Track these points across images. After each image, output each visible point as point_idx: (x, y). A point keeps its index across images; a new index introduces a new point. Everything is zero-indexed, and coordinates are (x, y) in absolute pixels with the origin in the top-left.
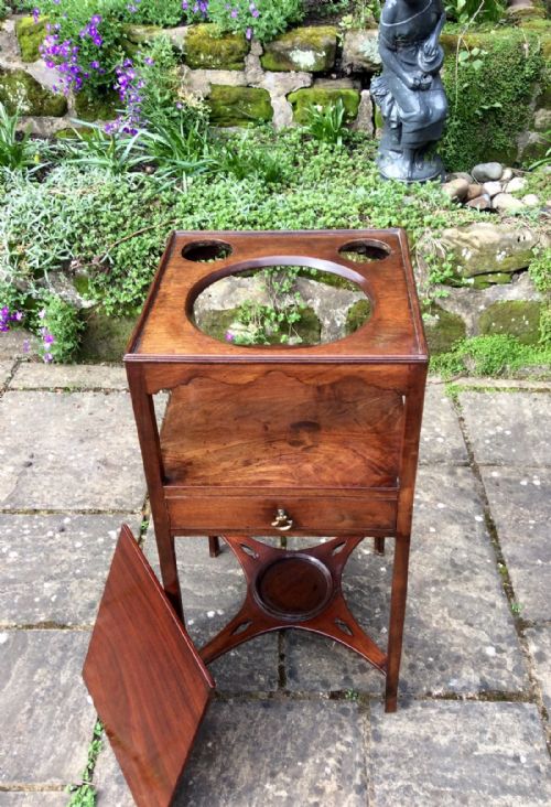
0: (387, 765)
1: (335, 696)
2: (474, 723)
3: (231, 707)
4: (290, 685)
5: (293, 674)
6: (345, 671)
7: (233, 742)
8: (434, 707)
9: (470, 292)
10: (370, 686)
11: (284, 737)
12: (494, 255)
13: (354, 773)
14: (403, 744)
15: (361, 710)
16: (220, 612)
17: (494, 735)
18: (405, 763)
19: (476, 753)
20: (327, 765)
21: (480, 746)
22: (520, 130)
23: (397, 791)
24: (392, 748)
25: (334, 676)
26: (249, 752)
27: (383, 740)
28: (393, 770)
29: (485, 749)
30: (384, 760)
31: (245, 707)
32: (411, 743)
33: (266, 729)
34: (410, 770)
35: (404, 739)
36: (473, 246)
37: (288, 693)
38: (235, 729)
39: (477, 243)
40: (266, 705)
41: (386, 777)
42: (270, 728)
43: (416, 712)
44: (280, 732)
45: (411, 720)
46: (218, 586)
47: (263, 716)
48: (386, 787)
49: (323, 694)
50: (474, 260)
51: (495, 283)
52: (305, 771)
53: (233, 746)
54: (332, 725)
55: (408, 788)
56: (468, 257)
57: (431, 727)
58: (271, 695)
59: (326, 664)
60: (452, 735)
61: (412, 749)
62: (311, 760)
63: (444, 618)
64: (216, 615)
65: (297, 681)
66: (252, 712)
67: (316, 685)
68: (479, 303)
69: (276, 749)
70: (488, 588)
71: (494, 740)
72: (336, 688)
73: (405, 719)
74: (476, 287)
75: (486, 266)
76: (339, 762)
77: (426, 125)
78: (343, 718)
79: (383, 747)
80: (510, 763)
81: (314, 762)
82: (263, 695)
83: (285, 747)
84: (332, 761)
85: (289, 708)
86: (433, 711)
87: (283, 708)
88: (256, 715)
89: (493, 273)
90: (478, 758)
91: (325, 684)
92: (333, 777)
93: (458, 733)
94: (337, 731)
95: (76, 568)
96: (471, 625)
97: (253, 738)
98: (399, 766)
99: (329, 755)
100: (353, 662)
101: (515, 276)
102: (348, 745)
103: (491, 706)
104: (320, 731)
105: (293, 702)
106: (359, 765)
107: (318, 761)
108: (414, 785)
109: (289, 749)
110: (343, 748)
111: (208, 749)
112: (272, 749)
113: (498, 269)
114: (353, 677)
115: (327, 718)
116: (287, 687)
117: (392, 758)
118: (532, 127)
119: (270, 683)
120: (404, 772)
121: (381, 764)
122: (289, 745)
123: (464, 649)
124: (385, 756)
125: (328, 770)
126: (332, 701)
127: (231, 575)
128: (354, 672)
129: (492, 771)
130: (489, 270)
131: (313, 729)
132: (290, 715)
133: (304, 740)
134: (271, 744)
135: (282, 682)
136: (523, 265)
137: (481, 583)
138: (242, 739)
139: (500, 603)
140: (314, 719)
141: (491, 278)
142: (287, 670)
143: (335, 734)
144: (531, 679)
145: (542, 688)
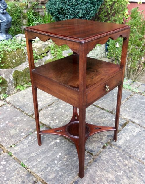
0: (128, 150)
1: (104, 147)
2: (128, 131)
3: (90, 168)
4: (94, 153)
5: (91, 151)
6: (99, 142)
7: (100, 173)
8: (120, 135)
9: (40, 60)
10: (106, 141)
11: (107, 162)
12: (42, 49)
13: (126, 156)
14: (125, 144)
15: (111, 146)
16: (60, 154)
17: (133, 131)
18: (129, 147)
19: (135, 136)
20: (120, 160)
21: (134, 134)
22: (21, 25)
23: (135, 152)
24: (124, 147)
25: (99, 144)
26: (106, 172)
27: (121, 147)
28: (129, 150)
29: (135, 134)
30: (126, 150)
31: (93, 166)
32: (126, 143)
33: (102, 165)
34: (131, 147)
35: (124, 143)
36: (37, 48)
37: (95, 155)
38: (97, 171)
39: (37, 47)
40: (96, 161)
41: (130, 152)
42: (103, 164)
43: (119, 138)
44: (105, 163)
45: (120, 139)
46: (51, 150)
47: (98, 163)
48: (133, 153)
49: (101, 149)
50: (38, 52)
51: (44, 56)
52: (119, 164)
53: (102, 174)
54: (111, 153)
55: (135, 150)
56: (37, 51)
57: (124, 138)
58: (93, 159)
59: (95, 144)
60: (128, 136)
61: (127, 144)
62: (117, 162)
63: (101, 120)
64: (60, 155)
65: (94, 151)
66: (95, 165)
67: (98, 149)
68: (42, 62)
69: (109, 166)
70: (100, 111)
71: (134, 132)
72: (102, 146)
73: (119, 140)
74: (40, 58)
75: (41, 52)
76: (121, 157)
77: (9, 23)
78: (111, 149)
79: (123, 148)
80: (140, 133)
81: (118, 161)
82: (92, 160)
83: (110, 164)
84: (120, 158)
85: (100, 157)
86: (121, 135)
87: (99, 159)
88: (97, 164)
89: (43, 54)
90: (136, 136)
91: (99, 147)
92: (124, 160)
93: (128, 135)
94: (113, 153)
95: (3, 179)
96: (106, 118)
97: (102, 169)
98: (129, 148)
99: (118, 158)
100: (98, 139)
101: (47, 53)
102: (118, 153)
103: (126, 127)
104: (111, 155)
105: (99, 156)
106: (124, 154)
107: (118, 160)
108: (135, 149)
109: (111, 164)
110: (118, 154)
111: (98, 180)
112: (109, 167)
113: (44, 52)
114: (102, 142)
115: (108, 152)
116: (94, 154)
117: (126, 148)
118: (23, 25)
119: (90, 157)
120: (131, 149)
121: (127, 151)
122: (110, 163)
123: (110, 122)
124: (125, 149)
125: (122, 160)
126: (105, 149)
127: (51, 145)
128: (101, 141)
129: (140, 136)
130: (42, 53)
131: (109, 156)
132: (102, 158)
133: (111, 159)
134: (107, 166)
135: (92, 154)
136: (48, 50)
137: (98, 111)
138: (101, 171)
139: (104, 111)
140: (107, 154)
141: (43, 55)
142: (89, 151)
143: (114, 154)
144: (124, 119)
145: (127, 119)
